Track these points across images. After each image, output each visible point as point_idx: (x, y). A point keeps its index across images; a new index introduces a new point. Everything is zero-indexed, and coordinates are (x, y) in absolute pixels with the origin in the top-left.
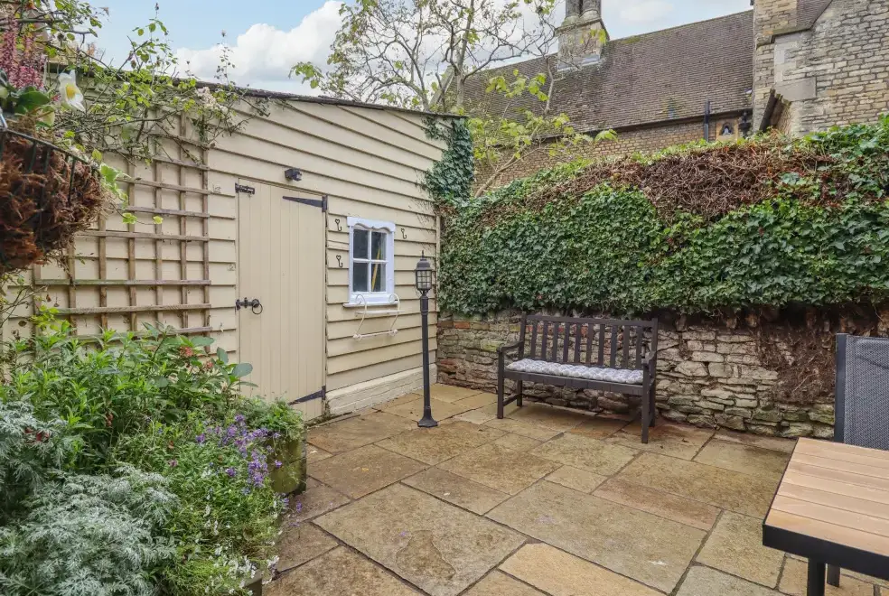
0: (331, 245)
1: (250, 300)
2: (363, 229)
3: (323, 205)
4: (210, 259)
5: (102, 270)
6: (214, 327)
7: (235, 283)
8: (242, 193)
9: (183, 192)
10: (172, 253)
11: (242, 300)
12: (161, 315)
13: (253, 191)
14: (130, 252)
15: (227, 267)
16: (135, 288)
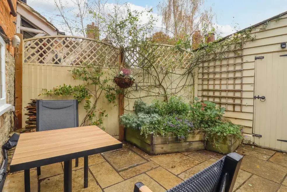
1: (260, 96)
4: (243, 83)
5: (214, 87)
6: (243, 104)
7: (253, 90)
8: (257, 60)
9: (235, 65)
10: (231, 82)
11: (257, 96)
12: (227, 98)
13: (263, 57)
14: (220, 82)
15: (251, 85)
16: (221, 91)
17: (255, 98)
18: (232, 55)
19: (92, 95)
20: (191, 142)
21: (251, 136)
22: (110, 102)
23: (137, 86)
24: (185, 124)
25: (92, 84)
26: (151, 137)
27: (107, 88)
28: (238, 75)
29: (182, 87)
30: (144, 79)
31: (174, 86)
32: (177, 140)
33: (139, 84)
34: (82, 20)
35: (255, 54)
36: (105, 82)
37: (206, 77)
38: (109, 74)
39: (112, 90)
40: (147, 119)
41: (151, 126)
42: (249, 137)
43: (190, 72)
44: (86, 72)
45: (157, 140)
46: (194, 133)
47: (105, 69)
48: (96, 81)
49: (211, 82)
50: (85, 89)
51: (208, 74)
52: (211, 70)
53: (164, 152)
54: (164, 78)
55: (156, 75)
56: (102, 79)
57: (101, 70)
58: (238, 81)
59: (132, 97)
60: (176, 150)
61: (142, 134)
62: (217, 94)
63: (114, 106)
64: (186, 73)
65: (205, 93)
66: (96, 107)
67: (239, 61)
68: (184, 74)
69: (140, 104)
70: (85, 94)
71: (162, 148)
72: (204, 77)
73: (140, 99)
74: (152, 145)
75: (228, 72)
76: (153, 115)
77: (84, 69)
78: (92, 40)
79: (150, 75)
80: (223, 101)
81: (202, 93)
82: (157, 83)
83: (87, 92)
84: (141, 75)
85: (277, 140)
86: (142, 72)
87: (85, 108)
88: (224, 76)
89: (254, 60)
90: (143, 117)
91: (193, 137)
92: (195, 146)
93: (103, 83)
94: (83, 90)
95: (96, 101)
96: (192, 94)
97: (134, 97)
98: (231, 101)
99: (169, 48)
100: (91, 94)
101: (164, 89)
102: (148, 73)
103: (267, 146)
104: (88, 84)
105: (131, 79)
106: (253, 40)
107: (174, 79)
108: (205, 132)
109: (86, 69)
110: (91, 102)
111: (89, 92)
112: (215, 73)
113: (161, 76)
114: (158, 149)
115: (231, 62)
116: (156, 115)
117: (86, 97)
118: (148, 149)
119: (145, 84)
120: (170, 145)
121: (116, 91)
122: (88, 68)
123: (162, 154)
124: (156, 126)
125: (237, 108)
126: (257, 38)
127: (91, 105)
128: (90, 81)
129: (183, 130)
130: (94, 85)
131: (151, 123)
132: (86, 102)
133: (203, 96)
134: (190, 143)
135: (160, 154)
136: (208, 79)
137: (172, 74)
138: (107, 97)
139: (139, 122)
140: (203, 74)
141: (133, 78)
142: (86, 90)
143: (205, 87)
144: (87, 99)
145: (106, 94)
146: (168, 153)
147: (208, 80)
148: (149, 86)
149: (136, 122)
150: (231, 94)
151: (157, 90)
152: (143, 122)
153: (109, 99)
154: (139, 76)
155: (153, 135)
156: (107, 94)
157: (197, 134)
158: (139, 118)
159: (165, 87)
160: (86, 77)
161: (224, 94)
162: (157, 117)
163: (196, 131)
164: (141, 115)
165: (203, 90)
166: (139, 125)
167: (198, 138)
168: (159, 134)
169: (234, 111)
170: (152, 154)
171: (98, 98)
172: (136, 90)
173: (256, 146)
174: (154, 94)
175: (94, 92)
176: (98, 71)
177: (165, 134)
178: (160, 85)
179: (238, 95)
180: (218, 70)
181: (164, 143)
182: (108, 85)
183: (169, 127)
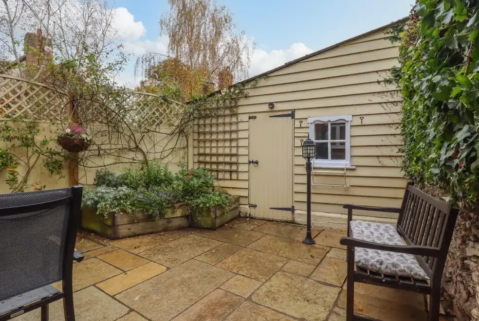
0: (296, 135)
1: (254, 161)
2: (322, 123)
3: (292, 115)
4: (239, 145)
5: (211, 150)
6: (240, 170)
7: (248, 154)
8: (251, 119)
9: (231, 124)
10: (227, 144)
11: (251, 161)
12: (224, 164)
13: (255, 117)
14: (217, 144)
15: (245, 148)
16: (218, 155)
17: (250, 162)
18: (228, 112)
19: (19, 163)
20: (171, 219)
21: (247, 206)
22: (52, 173)
23: (99, 149)
24: (161, 197)
25: (20, 146)
26: (112, 215)
27: (46, 152)
28: (234, 136)
29: (170, 150)
30: (110, 140)
31: (159, 149)
32: (150, 218)
33: (103, 147)
34: (11, 29)
35: (249, 113)
36: (45, 142)
37: (202, 137)
38: (51, 132)
39: (55, 154)
40: (110, 193)
41: (115, 202)
42: (245, 209)
43: (181, 131)
44: (9, 129)
45: (121, 219)
46: (173, 207)
47: (44, 125)
48: (27, 143)
49: (208, 145)
50: (7, 154)
51: (205, 133)
52: (207, 130)
53: (132, 235)
54: (142, 138)
55: (129, 133)
56: (39, 138)
57: (38, 126)
58: (234, 144)
59: (90, 164)
60: (150, 231)
61: (100, 213)
62: (214, 159)
63: (60, 178)
64: (176, 131)
65: (202, 158)
66: (28, 181)
67: (234, 119)
68: (173, 134)
69: (105, 175)
70: (7, 161)
71: (129, 229)
72: (200, 138)
73: (104, 167)
74: (114, 226)
75: (225, 132)
76: (120, 188)
77: (6, 123)
78: (21, 80)
79: (119, 134)
80: (221, 167)
81: (199, 158)
82: (133, 145)
83: (11, 158)
84: (106, 134)
85: (271, 208)
86: (107, 129)
87: (7, 183)
88: (221, 137)
89: (247, 120)
90: (103, 191)
91: (173, 213)
92: (176, 223)
93: (41, 144)
94: (4, 156)
95: (28, 173)
96: (186, 159)
97: (94, 165)
98: (227, 167)
99: (150, 97)
100: (19, 161)
101: (143, 153)
102: (118, 131)
103: (261, 216)
104: (13, 146)
105: (84, 140)
106: (246, 97)
107: (158, 141)
108: (187, 205)
109: (10, 124)
110: (18, 174)
111: (14, 158)
112: (211, 133)
113: (138, 136)
114: (123, 230)
115: (227, 120)
116: (124, 188)
117: (9, 166)
118: (109, 232)
119: (113, 147)
120: (141, 224)
121: (64, 156)
122: (14, 121)
123: (130, 237)
124: (122, 201)
125: (234, 176)
126: (249, 95)
127: (20, 179)
128: (17, 143)
129: (158, 204)
130: (25, 149)
131: (115, 198)
132: (10, 174)
133: (199, 162)
134: (169, 220)
135: (125, 237)
136: (204, 140)
137: (155, 133)
138: (47, 164)
139: (96, 199)
140: (199, 133)
141: (87, 139)
142: (10, 155)
143: (202, 151)
144: (11, 169)
145: (46, 161)
146: (138, 235)
147: (205, 142)
148: (119, 149)
149: (93, 199)
150: (227, 159)
151: (132, 155)
152: (102, 198)
153: (50, 168)
154: (102, 136)
155: (114, 212)
156: (48, 161)
157: (178, 208)
158: (97, 193)
159: (145, 150)
160: (9, 136)
161: (221, 159)
162: (124, 190)
163: (177, 205)
164: (102, 189)
165: (199, 155)
166: (97, 203)
167: (179, 213)
168: (124, 211)
169: (231, 179)
170: (115, 237)
171: (32, 167)
172: (99, 154)
173: (252, 218)
174: (127, 161)
175: (25, 159)
176: (32, 127)
177: (133, 211)
178: (137, 147)
179: (234, 159)
180: (214, 129)
181: (132, 222)
182: (48, 148)
183: (140, 201)
